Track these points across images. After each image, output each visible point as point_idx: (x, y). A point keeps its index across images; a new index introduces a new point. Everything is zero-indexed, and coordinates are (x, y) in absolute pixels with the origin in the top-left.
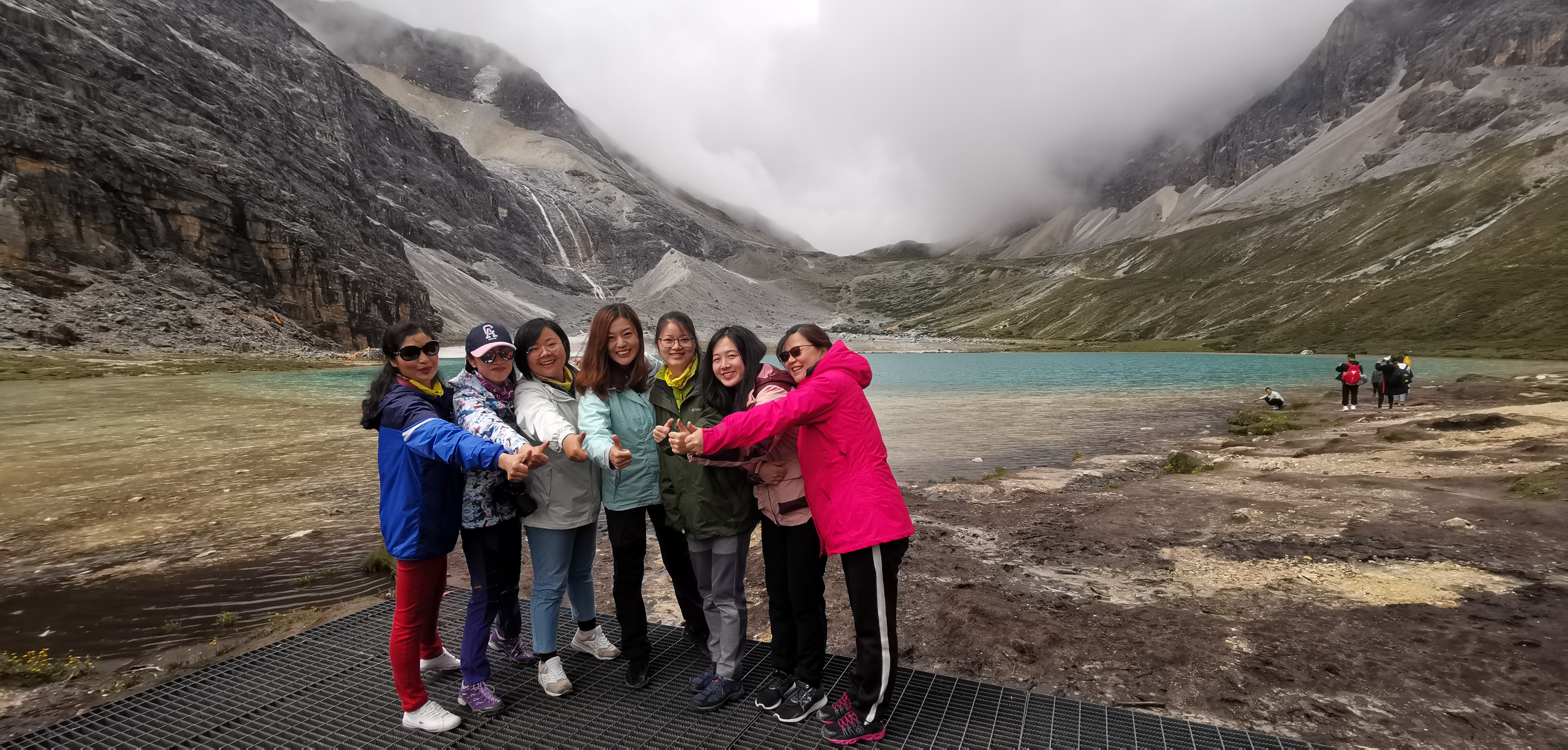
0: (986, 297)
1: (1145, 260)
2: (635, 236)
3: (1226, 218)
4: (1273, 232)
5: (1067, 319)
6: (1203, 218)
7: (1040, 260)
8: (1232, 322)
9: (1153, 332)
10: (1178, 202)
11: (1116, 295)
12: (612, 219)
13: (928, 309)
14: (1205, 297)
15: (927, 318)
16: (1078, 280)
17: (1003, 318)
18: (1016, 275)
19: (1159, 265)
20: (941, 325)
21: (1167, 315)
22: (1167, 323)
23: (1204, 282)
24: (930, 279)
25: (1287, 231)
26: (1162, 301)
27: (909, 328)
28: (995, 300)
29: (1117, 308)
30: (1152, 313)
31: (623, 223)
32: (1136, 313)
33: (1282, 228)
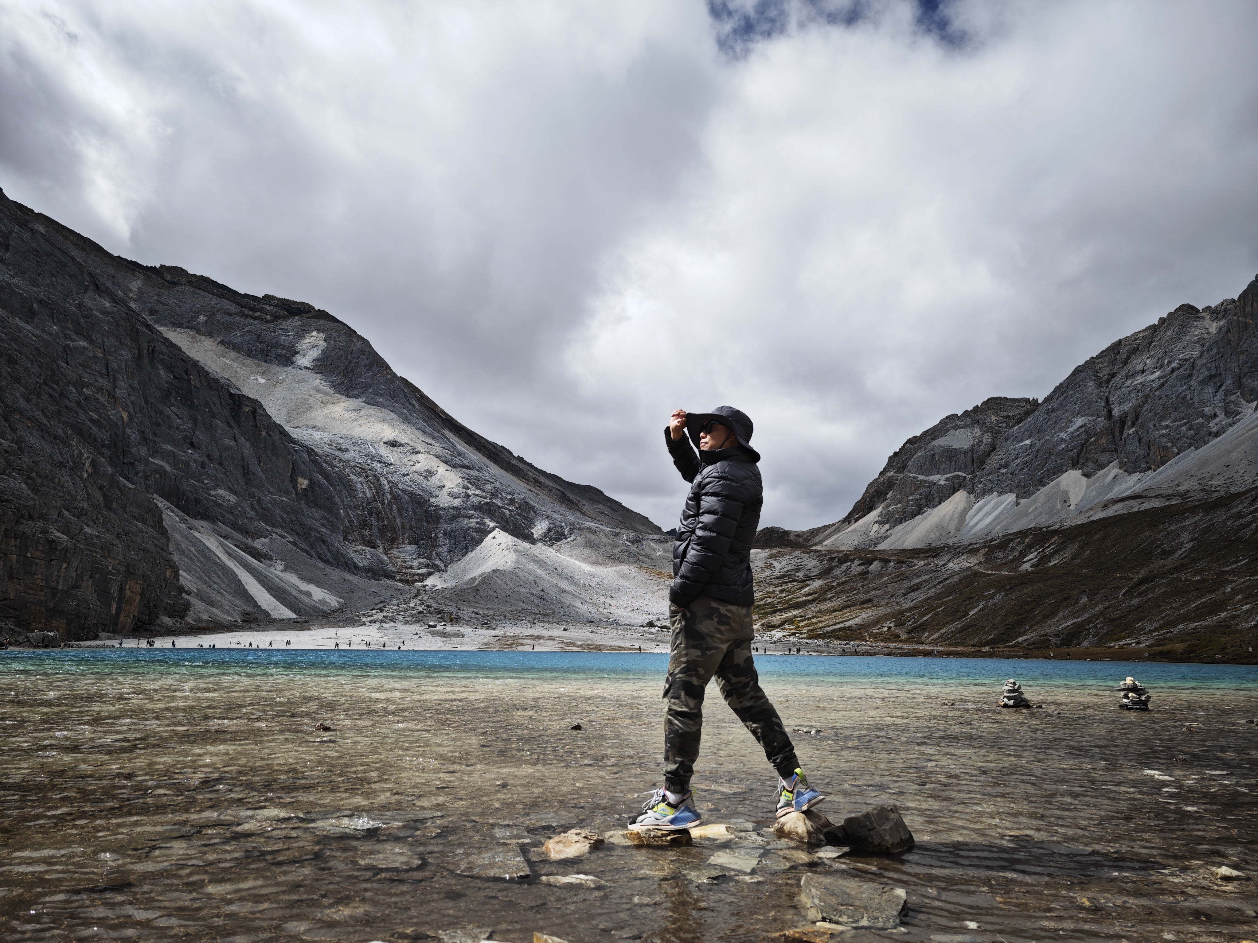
0: (867, 593)
1: (1056, 552)
2: (456, 514)
3: (1148, 505)
4: (1211, 520)
5: (966, 620)
6: (1120, 505)
7: (929, 550)
8: (1181, 626)
9: (1078, 638)
10: (1088, 487)
11: (1026, 591)
12: (431, 494)
13: (797, 606)
14: (1140, 595)
15: (796, 616)
16: (976, 574)
17: (886, 617)
18: (901, 567)
19: (1074, 558)
20: (812, 624)
21: (1094, 615)
22: (1095, 627)
23: (1136, 577)
24: (798, 570)
25: (1229, 519)
26: (1084, 599)
27: (774, 627)
28: (877, 597)
29: (1027, 608)
30: (1074, 614)
31: (443, 500)
32: (1054, 614)
33: (1220, 516)
